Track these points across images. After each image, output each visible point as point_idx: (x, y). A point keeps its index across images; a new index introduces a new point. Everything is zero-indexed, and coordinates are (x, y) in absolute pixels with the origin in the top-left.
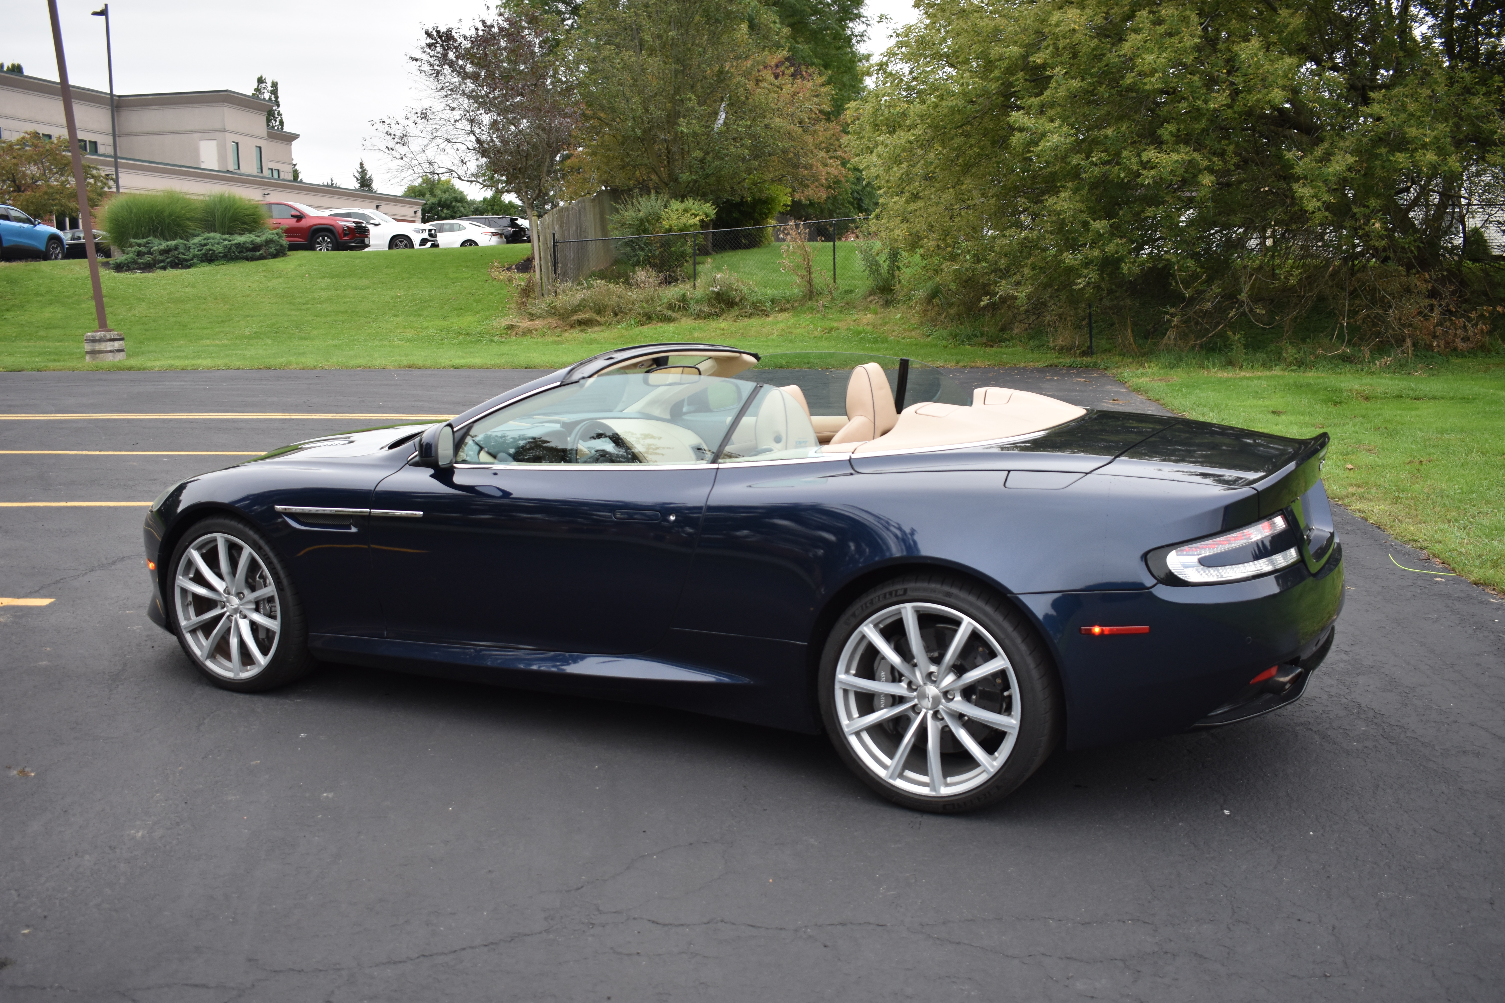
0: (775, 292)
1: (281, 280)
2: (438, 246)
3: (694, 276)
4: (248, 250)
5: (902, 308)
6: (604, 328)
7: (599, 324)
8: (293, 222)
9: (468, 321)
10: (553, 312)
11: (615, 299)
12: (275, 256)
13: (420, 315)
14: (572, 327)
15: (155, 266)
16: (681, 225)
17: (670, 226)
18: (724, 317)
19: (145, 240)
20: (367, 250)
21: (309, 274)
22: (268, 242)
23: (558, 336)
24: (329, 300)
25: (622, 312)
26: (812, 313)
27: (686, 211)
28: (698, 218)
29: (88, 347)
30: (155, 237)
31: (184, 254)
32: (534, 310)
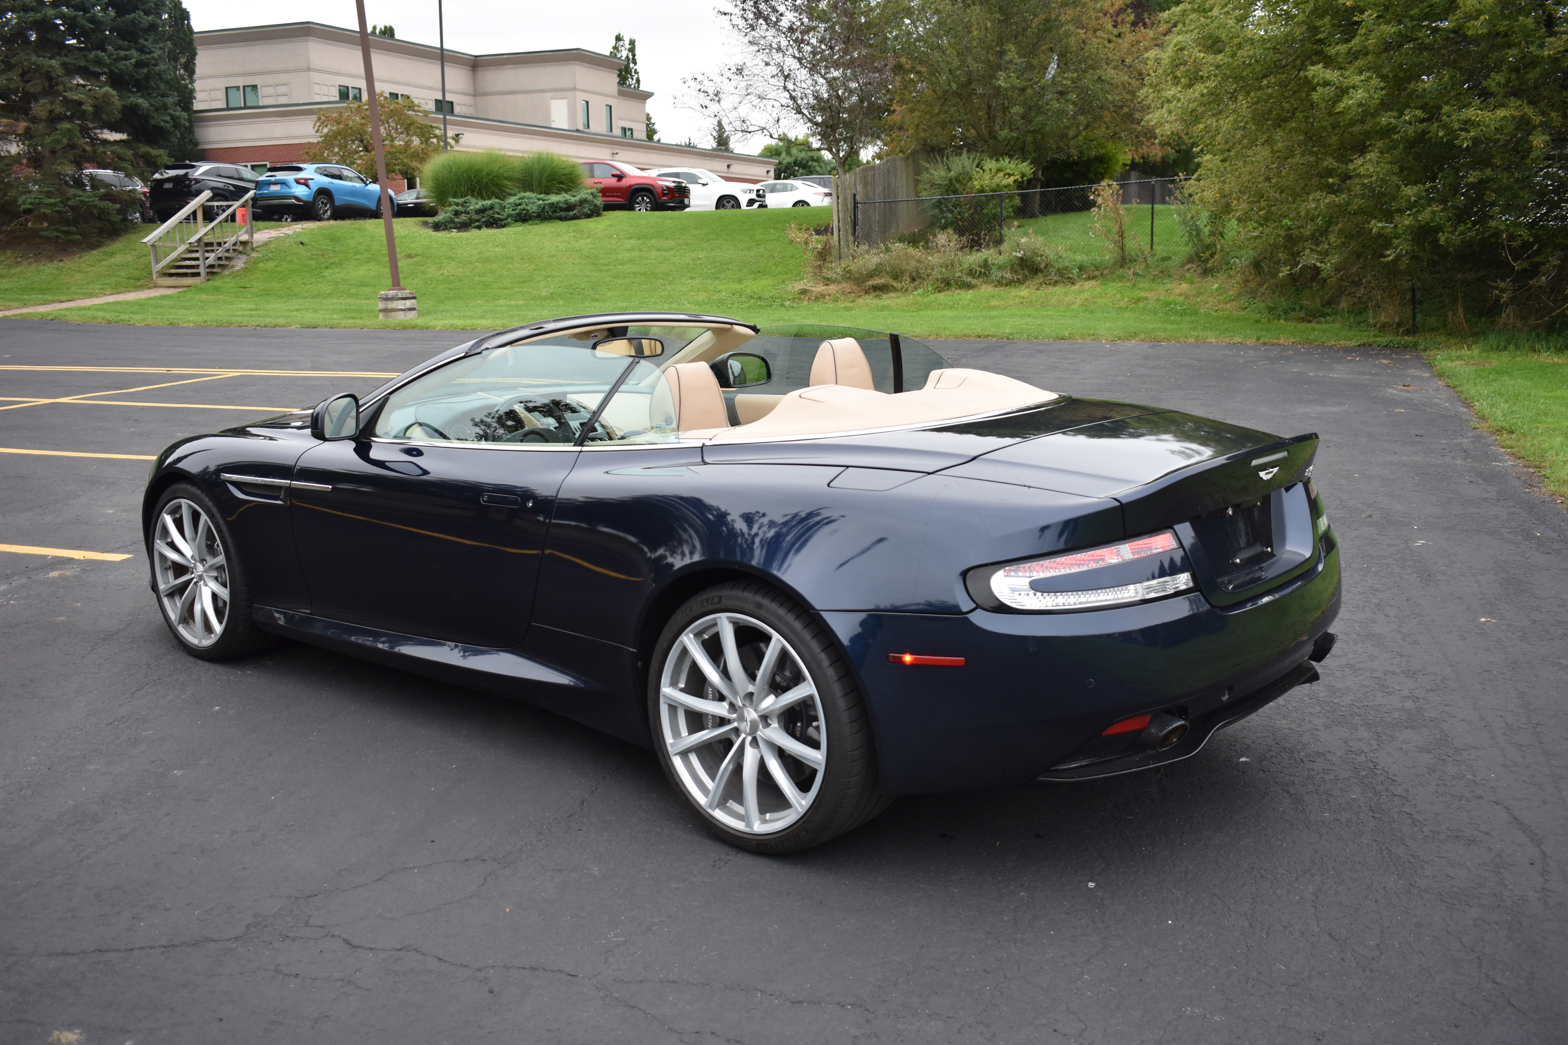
0: (1085, 258)
1: (588, 241)
2: (766, 206)
3: (999, 241)
4: (562, 209)
5: (1222, 277)
6: (899, 294)
7: (895, 289)
8: (613, 182)
9: (763, 285)
10: (848, 276)
11: (913, 263)
12: (588, 216)
13: (717, 278)
14: (867, 292)
15: (470, 225)
16: (994, 185)
17: (982, 186)
18: (1026, 284)
19: (463, 200)
20: (687, 210)
21: (618, 235)
22: (583, 202)
23: (852, 302)
24: (631, 261)
25: (920, 278)
26: (1121, 282)
27: (999, 170)
28: (1012, 178)
29: (381, 305)
30: (473, 196)
31: (499, 214)
32: (829, 274)
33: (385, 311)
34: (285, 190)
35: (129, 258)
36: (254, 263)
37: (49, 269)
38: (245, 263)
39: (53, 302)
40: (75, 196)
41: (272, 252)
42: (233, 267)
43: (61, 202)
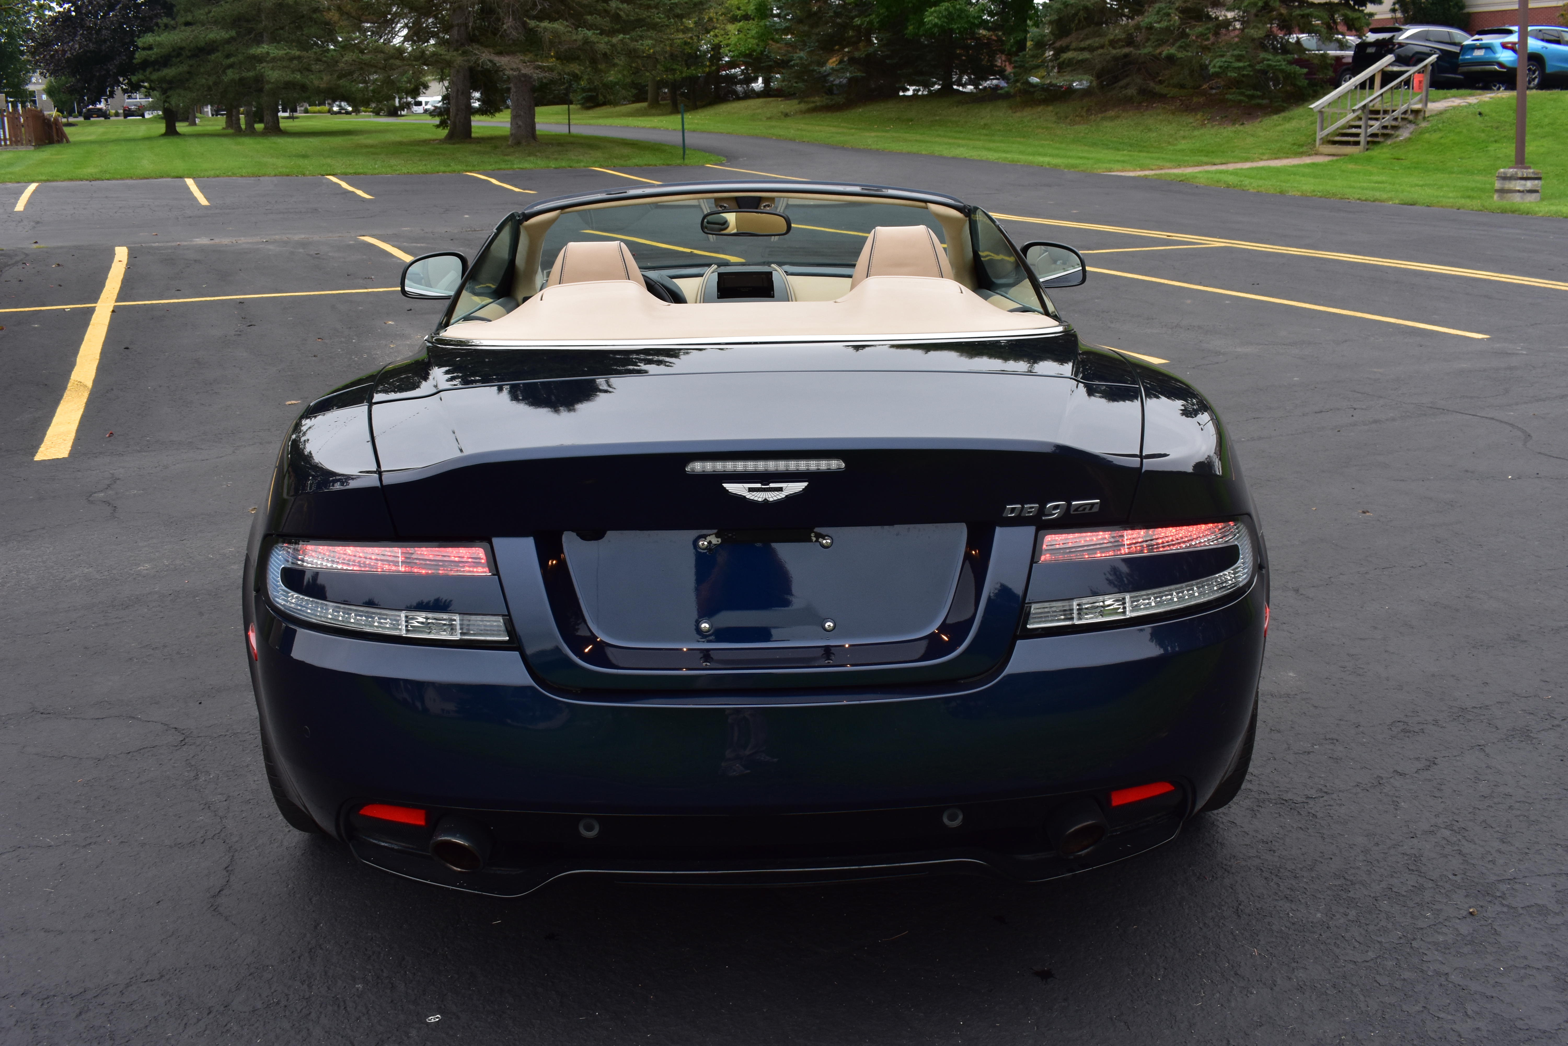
29: (1498, 185)
33: (1502, 191)
34: (1490, 55)
35: (1303, 123)
36: (1421, 133)
37: (1228, 131)
38: (1411, 133)
39: (1207, 164)
40: (1264, 59)
41: (1444, 122)
42: (1397, 137)
43: (1249, 66)
